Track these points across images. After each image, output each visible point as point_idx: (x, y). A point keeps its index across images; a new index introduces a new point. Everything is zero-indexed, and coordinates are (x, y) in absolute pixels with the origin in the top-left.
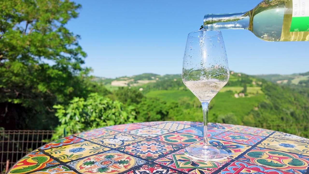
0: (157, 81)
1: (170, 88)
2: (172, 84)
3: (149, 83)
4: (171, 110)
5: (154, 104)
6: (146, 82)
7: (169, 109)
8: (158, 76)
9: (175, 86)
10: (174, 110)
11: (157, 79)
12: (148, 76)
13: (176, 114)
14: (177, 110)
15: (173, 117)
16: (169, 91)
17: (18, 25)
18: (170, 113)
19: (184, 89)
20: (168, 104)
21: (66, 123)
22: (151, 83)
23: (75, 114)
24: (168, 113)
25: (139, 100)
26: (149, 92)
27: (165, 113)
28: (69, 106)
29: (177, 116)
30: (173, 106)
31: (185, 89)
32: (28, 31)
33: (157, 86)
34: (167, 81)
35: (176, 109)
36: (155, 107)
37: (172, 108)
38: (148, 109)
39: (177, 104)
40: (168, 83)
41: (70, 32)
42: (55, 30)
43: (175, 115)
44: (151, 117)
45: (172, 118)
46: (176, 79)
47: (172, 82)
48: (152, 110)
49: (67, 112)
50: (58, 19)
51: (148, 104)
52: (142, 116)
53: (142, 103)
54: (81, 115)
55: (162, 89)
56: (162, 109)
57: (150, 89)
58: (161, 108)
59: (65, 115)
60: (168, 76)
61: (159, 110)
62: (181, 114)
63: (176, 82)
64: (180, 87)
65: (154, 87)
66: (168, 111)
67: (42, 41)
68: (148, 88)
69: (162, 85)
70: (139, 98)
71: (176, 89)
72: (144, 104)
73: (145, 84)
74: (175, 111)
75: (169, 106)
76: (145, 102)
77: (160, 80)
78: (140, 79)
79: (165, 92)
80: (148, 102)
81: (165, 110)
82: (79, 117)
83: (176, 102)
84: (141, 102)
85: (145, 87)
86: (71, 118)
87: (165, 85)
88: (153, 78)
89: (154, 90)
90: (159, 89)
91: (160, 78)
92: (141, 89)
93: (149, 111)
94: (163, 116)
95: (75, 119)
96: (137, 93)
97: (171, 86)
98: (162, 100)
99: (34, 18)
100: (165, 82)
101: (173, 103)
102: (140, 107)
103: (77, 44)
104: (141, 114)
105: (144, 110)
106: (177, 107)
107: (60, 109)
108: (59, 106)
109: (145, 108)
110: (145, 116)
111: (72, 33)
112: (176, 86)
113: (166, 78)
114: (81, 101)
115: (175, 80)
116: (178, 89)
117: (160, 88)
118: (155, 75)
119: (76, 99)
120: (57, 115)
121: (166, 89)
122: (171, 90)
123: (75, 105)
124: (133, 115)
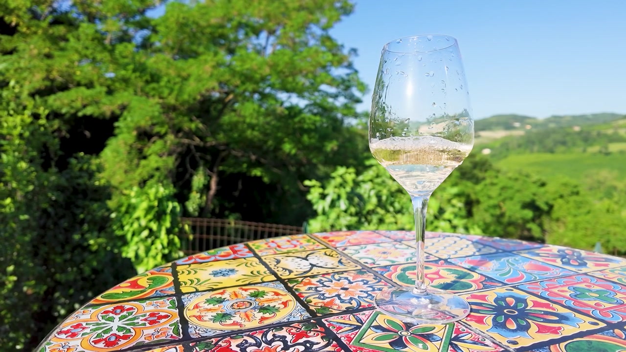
0: (528, 132)
1: (562, 148)
2: (568, 139)
3: (506, 137)
4: (560, 201)
5: (517, 185)
6: (500, 134)
7: (555, 199)
8: (528, 121)
9: (574, 144)
10: (568, 202)
11: (528, 127)
12: (506, 122)
13: (574, 211)
14: (575, 202)
15: (565, 217)
16: (560, 156)
17: (254, 40)
18: (556, 208)
19: (600, 152)
20: (551, 188)
21: (324, 213)
22: (511, 137)
23: (339, 197)
24: (551, 207)
25: (480, 175)
26: (506, 157)
27: (545, 208)
28: (329, 183)
29: (575, 216)
30: (566, 191)
31: (604, 150)
32: (269, 50)
33: (528, 143)
34: (554, 131)
35: (575, 198)
36: (518, 191)
37: (561, 197)
38: (500, 195)
39: (576, 186)
40: (558, 137)
41: (340, 43)
42: (312, 42)
43: (569, 214)
44: (508, 214)
45: (562, 219)
46: (578, 125)
47: (568, 134)
48: (511, 199)
49: (326, 192)
50: (317, 22)
51: (501, 185)
52: (486, 211)
53: (488, 181)
54: (350, 199)
55: (539, 151)
56: (536, 198)
57: (508, 150)
58: (534, 194)
59: (323, 196)
60: (556, 119)
61: (528, 200)
62: (589, 212)
63: (579, 133)
64: (591, 145)
65: (519, 146)
66: (551, 202)
67: (291, 63)
68: (504, 149)
69: (541, 142)
70: (481, 170)
71: (578, 150)
72: (493, 184)
73: (495, 140)
74: (571, 204)
75: (556, 192)
76: (495, 181)
77: (535, 130)
78: (483, 129)
79: (548, 157)
80: (502, 181)
81: (545, 199)
82: (347, 202)
83: (574, 182)
84: (484, 179)
85: (497, 145)
86: (333, 205)
87: (549, 142)
88: (517, 125)
89: (519, 153)
90: (532, 152)
91: (536, 125)
92: (487, 152)
93: (504, 200)
94: (537, 213)
95: (339, 207)
96: (477, 159)
97: (564, 143)
98: (535, 177)
99: (279, 24)
100: (547, 134)
101: (565, 185)
102: (482, 190)
103: (350, 66)
104: (482, 206)
105: (490, 197)
106: (577, 193)
107: (314, 186)
108: (313, 182)
109: (494, 192)
110: (492, 211)
111: (342, 46)
112: (580, 142)
113: (552, 125)
114: (350, 173)
115: (577, 129)
116: (584, 151)
117: (536, 148)
118: (522, 119)
119: (341, 170)
120: (309, 197)
121: (552, 151)
122: (564, 153)
123: (339, 180)
124: (454, 206)
